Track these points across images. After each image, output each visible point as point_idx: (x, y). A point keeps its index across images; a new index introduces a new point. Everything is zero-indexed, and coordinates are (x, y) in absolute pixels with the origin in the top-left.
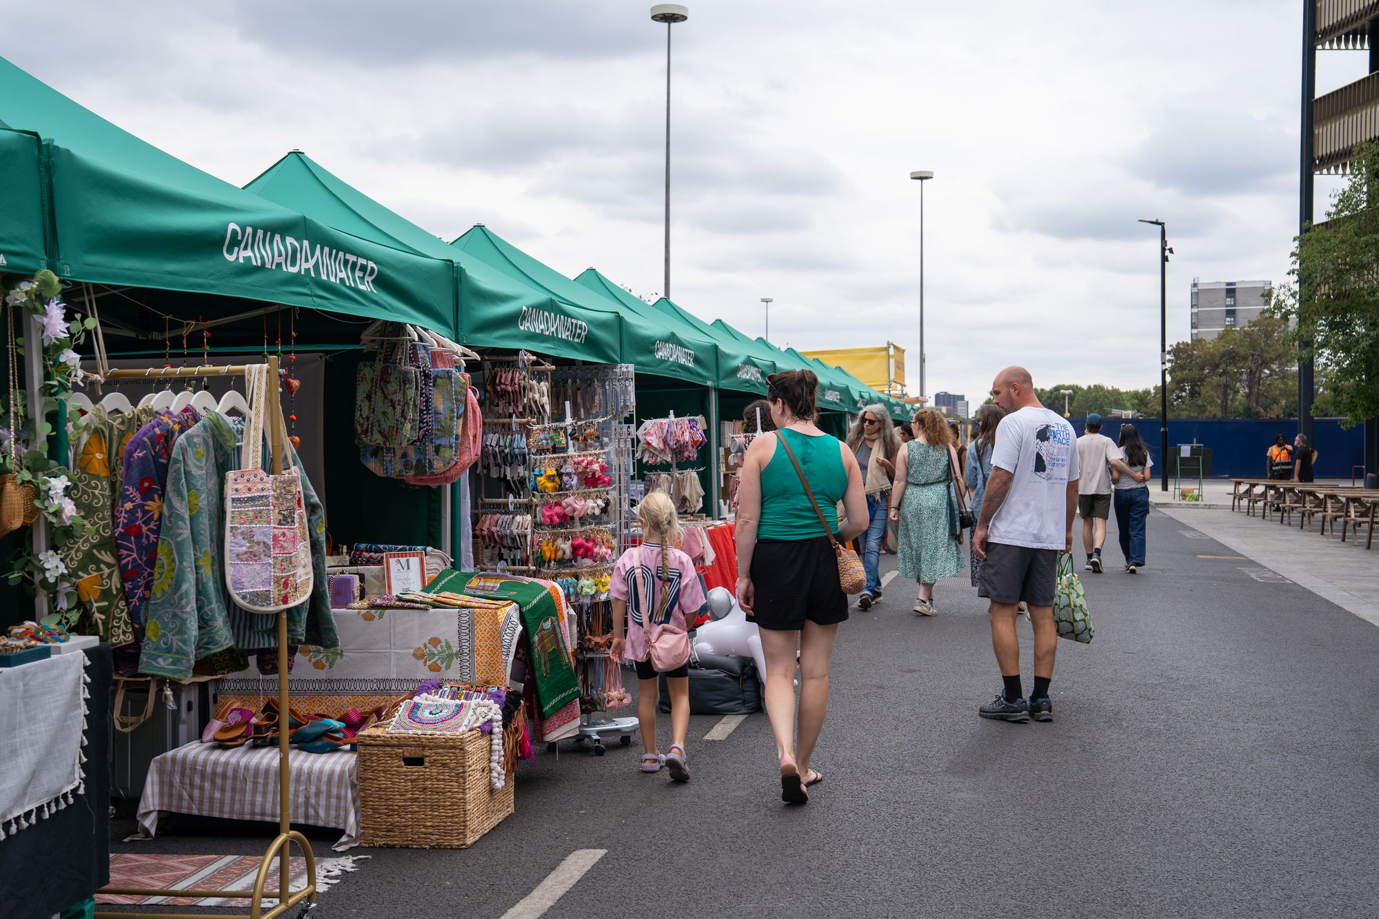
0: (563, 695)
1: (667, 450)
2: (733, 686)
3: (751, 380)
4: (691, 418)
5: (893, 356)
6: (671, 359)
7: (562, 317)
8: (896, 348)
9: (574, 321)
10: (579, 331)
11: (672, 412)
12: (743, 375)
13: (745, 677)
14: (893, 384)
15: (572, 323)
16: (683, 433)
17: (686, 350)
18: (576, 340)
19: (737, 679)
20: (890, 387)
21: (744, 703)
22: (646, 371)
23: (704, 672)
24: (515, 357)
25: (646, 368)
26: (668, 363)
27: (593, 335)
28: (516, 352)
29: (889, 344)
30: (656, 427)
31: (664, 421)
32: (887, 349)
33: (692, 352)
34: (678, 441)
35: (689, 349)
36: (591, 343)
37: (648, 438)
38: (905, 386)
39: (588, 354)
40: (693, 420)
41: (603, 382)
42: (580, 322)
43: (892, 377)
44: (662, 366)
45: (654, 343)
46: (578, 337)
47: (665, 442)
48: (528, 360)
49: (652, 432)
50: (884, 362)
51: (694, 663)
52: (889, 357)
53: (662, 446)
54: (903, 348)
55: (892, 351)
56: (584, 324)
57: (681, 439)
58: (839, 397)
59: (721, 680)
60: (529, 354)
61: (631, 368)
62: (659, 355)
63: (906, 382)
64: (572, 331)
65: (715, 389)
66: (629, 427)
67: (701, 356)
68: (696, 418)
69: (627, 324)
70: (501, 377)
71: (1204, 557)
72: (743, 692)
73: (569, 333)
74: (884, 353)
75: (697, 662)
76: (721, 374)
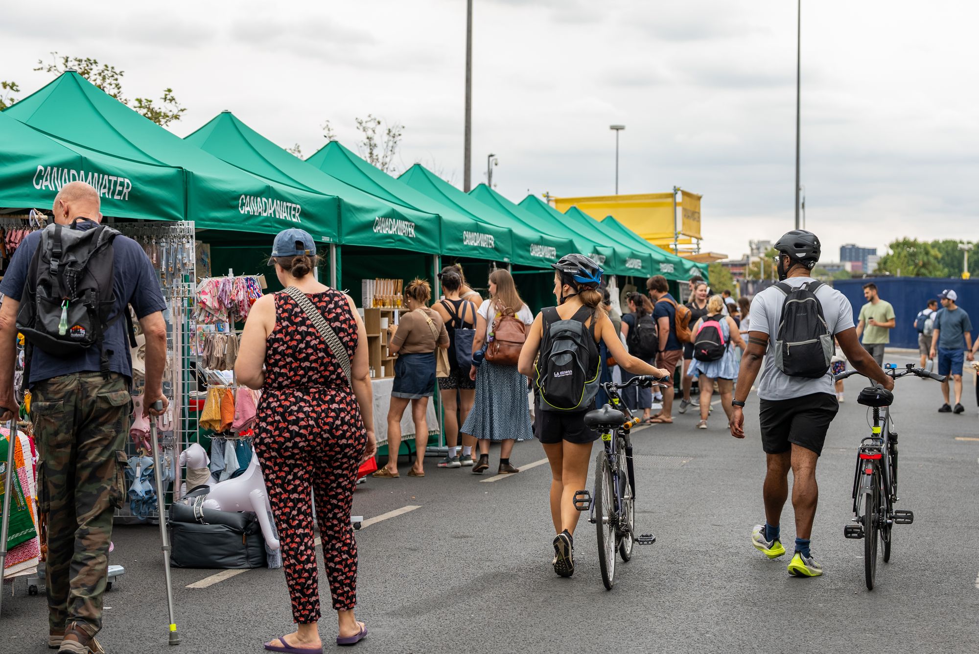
0: (17, 535)
1: (223, 309)
2: (236, 541)
3: (397, 235)
4: (249, 276)
5: (680, 204)
6: (265, 215)
7: (96, 175)
8: (685, 194)
9: (113, 179)
10: (119, 188)
11: (231, 270)
12: (383, 230)
13: (249, 532)
14: (681, 237)
15: (110, 181)
16: (238, 291)
17: (289, 204)
18: (116, 197)
19: (239, 533)
20: (676, 240)
21: (248, 557)
22: (223, 227)
23: (208, 527)
24: (26, 216)
25: (223, 224)
26: (260, 219)
27: (139, 191)
28: (27, 211)
29: (676, 190)
30: (211, 286)
31: (221, 279)
32: (673, 196)
33: (298, 206)
34: (233, 300)
35: (292, 202)
36: (136, 199)
37: (203, 297)
38: (701, 239)
39: (135, 211)
40: (251, 279)
41: (158, 239)
42: (120, 179)
43: (680, 227)
44: (251, 222)
45: (237, 198)
46: (120, 193)
47: (220, 302)
48: (40, 219)
49: (207, 290)
50: (670, 210)
51: (198, 518)
52: (676, 204)
53: (216, 305)
54: (700, 194)
55: (679, 198)
56: (127, 181)
57: (236, 298)
58: (555, 253)
59: (224, 535)
60: (40, 213)
61: (190, 226)
62: (244, 211)
63: (703, 234)
64: (109, 189)
65: (337, 246)
66: (189, 286)
67: (309, 209)
68: (254, 277)
69: (196, 179)
70: (11, 235)
71: (962, 439)
72: (247, 547)
73: (106, 190)
74: (670, 200)
75: (201, 517)
76: (345, 229)
